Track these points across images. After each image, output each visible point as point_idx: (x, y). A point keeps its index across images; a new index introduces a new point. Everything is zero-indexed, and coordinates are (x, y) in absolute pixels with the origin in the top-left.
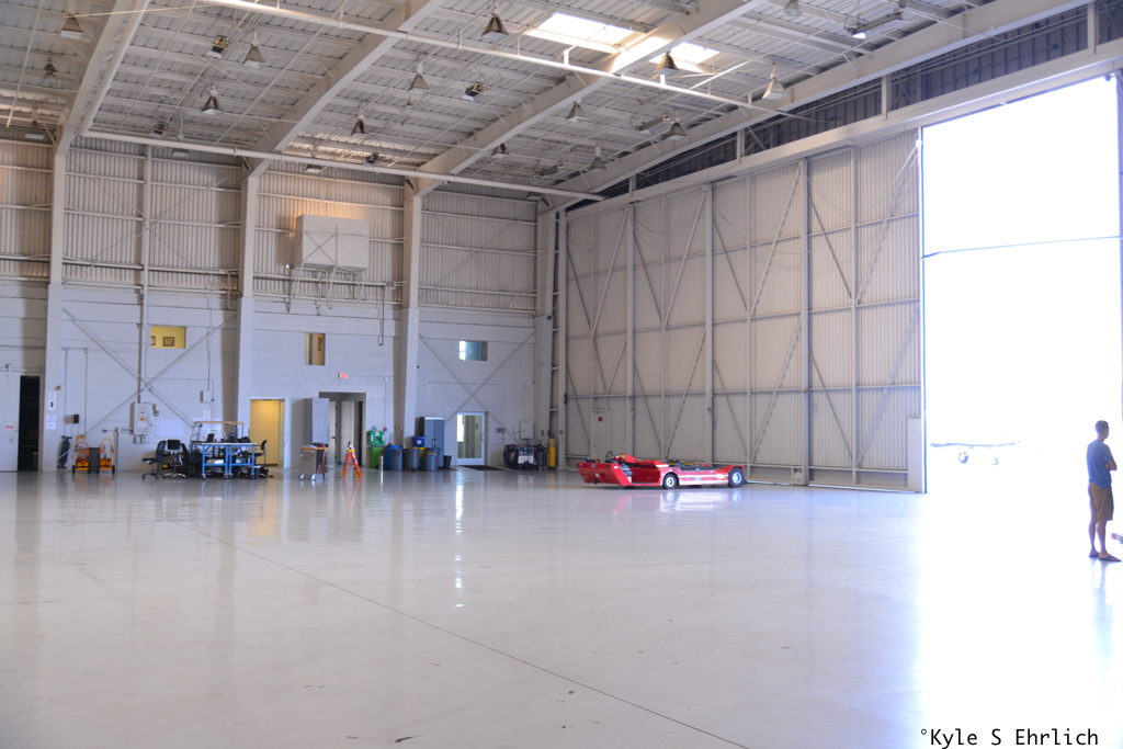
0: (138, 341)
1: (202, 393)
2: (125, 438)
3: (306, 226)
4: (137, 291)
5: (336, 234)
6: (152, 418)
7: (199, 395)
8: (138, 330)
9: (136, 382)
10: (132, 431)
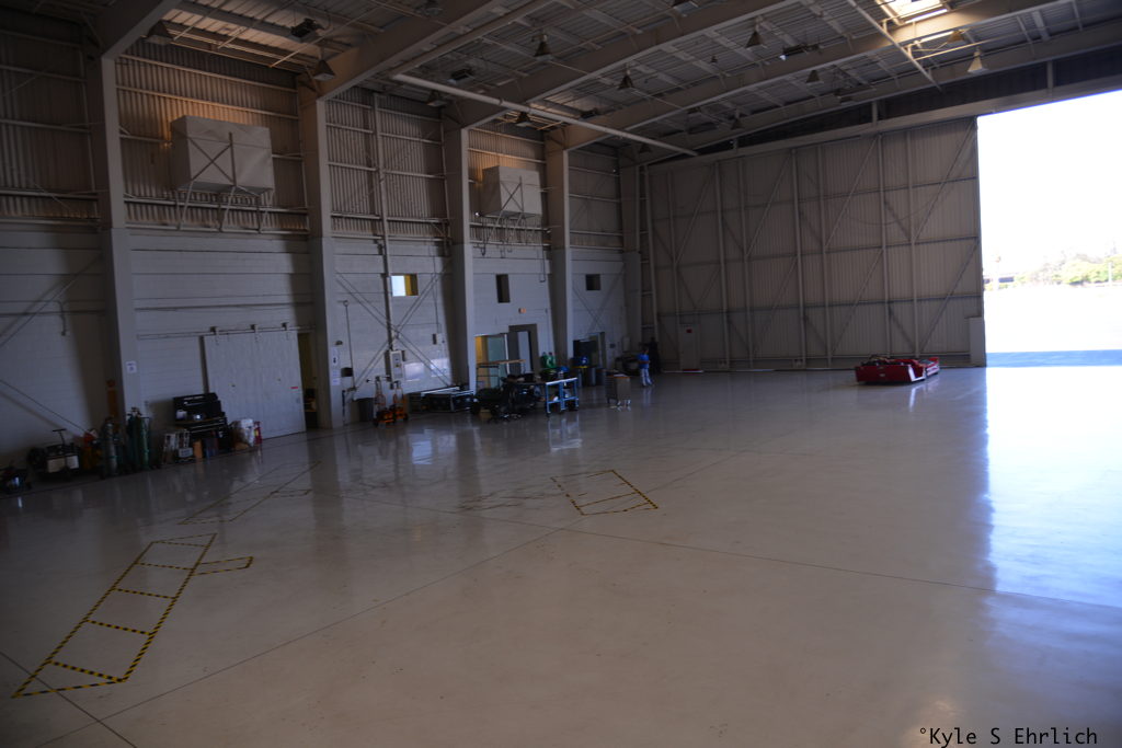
0: (382, 290)
1: (434, 336)
2: (385, 384)
3: (502, 177)
4: (376, 241)
5: (520, 185)
6: (402, 363)
7: (431, 338)
8: (381, 280)
9: (386, 330)
10: (389, 379)
